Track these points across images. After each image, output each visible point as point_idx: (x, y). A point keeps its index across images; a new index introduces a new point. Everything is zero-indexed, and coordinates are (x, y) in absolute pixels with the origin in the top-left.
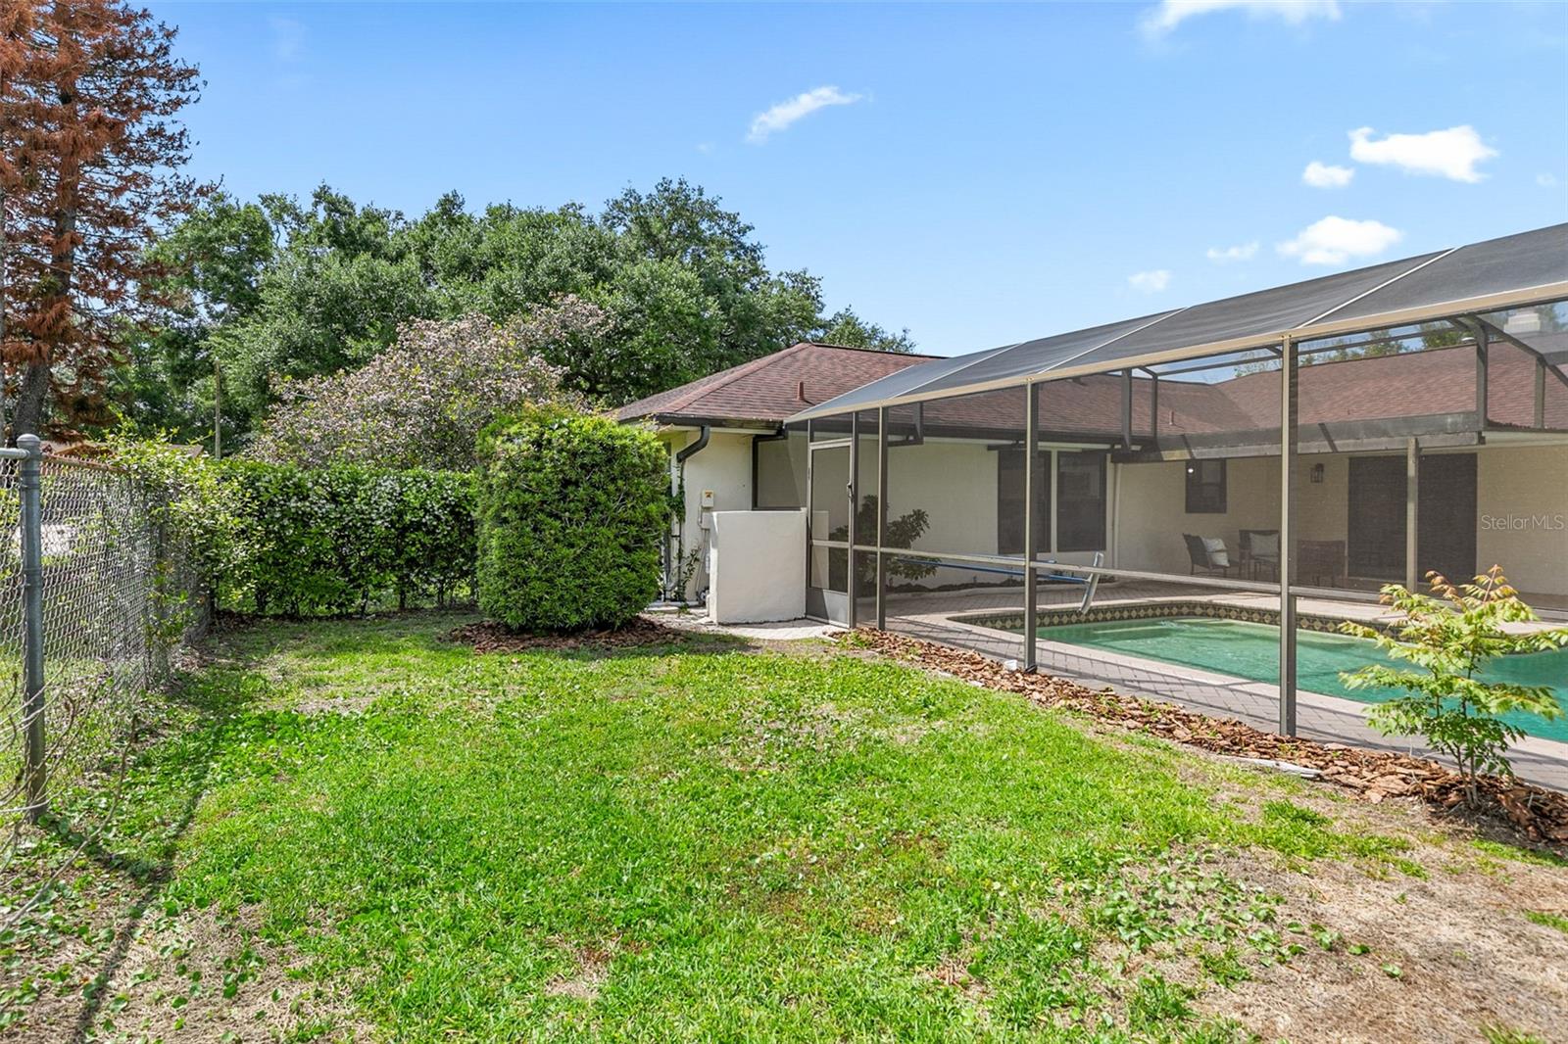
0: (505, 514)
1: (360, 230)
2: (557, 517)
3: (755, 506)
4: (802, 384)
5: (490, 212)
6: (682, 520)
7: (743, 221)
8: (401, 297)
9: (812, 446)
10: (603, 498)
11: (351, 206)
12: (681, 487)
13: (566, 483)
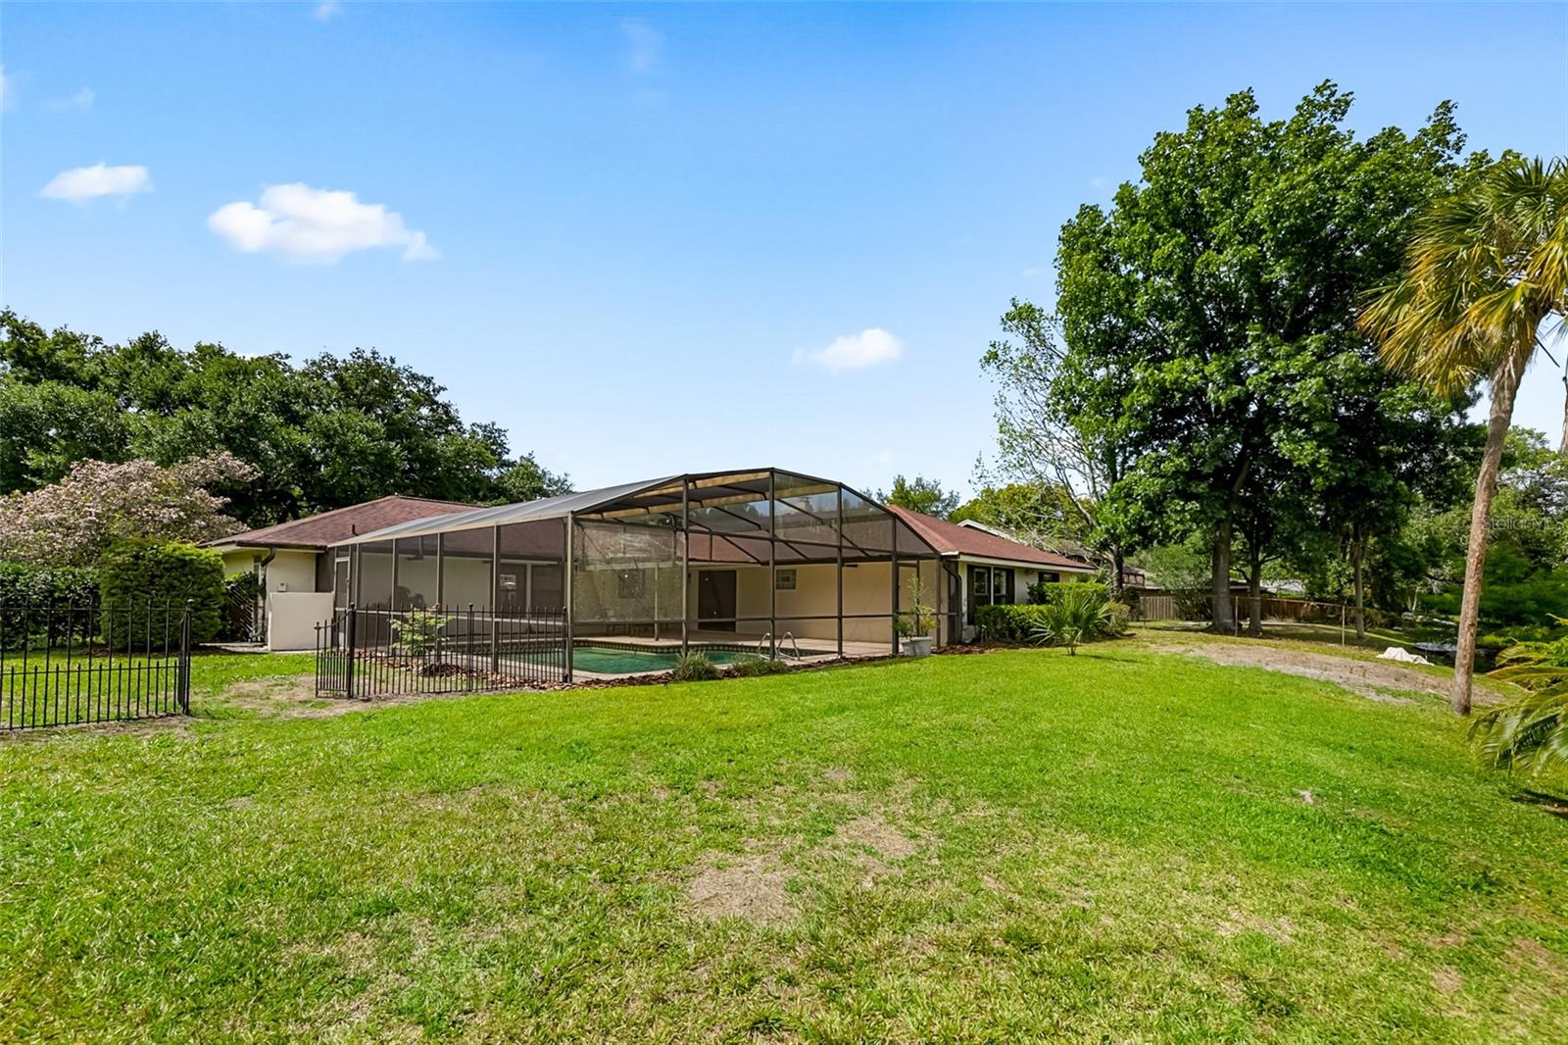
0: (114, 591)
1: (48, 355)
2: (147, 593)
3: (317, 591)
4: (354, 526)
5: (199, 348)
6: (264, 598)
7: (438, 382)
8: (90, 420)
9: (337, 560)
10: (178, 584)
11: (40, 332)
12: (264, 580)
13: (153, 576)
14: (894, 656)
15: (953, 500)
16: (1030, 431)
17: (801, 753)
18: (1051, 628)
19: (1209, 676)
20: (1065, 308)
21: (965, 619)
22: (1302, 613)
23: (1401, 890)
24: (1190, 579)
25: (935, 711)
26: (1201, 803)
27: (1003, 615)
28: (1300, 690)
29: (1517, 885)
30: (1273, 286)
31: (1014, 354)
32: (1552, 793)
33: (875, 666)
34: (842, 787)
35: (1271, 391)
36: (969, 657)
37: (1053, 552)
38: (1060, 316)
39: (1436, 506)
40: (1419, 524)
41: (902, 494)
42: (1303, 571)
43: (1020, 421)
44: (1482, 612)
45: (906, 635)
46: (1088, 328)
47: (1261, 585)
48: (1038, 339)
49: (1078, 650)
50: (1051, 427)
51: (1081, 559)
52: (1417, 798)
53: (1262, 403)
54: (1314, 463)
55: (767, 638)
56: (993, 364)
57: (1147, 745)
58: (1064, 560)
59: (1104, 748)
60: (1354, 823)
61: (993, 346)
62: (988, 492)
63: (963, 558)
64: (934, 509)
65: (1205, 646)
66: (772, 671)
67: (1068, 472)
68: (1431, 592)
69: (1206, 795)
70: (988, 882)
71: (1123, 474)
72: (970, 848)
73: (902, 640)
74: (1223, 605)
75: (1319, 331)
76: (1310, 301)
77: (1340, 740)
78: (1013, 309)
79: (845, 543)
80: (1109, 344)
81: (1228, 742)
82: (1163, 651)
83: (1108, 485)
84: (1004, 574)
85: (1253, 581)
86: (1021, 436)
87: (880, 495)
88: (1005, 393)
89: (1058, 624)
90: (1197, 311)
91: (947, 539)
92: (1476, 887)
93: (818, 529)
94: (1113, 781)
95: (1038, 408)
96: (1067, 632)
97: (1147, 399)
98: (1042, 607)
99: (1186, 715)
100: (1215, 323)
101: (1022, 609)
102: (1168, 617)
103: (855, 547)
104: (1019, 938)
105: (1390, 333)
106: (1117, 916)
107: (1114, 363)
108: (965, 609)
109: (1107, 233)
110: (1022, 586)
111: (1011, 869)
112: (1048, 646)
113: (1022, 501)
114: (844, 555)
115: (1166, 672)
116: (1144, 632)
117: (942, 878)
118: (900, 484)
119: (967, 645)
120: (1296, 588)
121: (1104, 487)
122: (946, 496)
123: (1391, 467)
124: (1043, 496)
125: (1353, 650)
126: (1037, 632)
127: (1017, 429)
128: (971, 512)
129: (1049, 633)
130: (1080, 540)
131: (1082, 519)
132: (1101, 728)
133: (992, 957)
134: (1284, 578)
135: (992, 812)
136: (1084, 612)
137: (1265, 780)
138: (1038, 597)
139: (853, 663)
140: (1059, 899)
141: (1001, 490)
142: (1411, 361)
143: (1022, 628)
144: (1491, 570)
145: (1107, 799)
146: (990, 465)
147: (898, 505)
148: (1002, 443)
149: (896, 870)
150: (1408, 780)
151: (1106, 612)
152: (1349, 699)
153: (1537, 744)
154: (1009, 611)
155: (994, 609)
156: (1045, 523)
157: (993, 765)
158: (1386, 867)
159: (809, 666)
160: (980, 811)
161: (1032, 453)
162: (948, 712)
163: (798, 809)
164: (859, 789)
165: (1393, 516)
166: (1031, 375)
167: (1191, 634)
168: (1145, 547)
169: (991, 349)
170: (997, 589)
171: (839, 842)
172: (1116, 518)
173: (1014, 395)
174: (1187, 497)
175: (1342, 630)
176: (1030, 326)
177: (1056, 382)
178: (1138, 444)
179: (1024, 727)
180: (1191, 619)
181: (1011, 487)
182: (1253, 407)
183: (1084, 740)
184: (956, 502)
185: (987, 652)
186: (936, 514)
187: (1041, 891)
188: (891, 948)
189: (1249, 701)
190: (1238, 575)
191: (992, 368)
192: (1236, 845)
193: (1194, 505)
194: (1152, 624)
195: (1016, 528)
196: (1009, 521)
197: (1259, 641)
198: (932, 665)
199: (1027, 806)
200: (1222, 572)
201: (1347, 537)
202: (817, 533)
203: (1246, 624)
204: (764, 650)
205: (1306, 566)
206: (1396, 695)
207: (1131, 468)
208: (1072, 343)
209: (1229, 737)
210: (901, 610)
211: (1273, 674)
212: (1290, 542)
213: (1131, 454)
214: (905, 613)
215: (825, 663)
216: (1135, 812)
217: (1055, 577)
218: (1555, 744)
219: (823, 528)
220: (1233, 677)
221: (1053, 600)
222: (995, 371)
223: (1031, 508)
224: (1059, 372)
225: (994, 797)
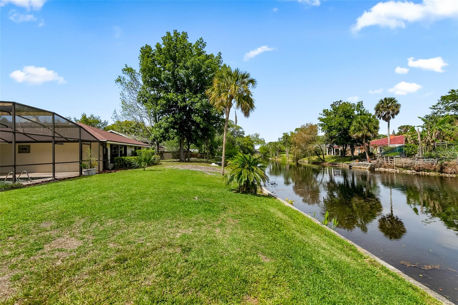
14: (80, 176)
15: (106, 123)
16: (132, 105)
17: (27, 220)
18: (138, 163)
19: (178, 173)
20: (142, 71)
21: (109, 162)
22: (198, 156)
23: (212, 214)
24: (175, 149)
25: (95, 193)
26: (174, 205)
27: (123, 160)
28: (196, 174)
29: (229, 208)
30: (191, 81)
31: (127, 81)
32: (234, 189)
33: (71, 180)
34: (49, 229)
35: (191, 105)
36: (110, 174)
37: (139, 141)
38: (140, 73)
39: (220, 134)
40: (217, 137)
41: (85, 120)
42: (198, 147)
43: (129, 102)
44: (225, 155)
45: (85, 168)
46: (149, 79)
47: (190, 150)
48: (134, 79)
49: (146, 169)
50: (138, 105)
51: (147, 143)
52: (215, 194)
53: (189, 108)
54: (200, 121)
55: (11, 174)
56: (119, 83)
57: (162, 193)
58: (142, 143)
59: (151, 195)
60: (204, 202)
61: (120, 77)
62: (119, 122)
63: (108, 142)
64: (98, 126)
65: (178, 165)
66: (13, 188)
67: (144, 118)
68: (219, 151)
69: (176, 203)
70: (111, 245)
71: (158, 121)
72: (105, 236)
73: (84, 170)
74: (182, 155)
75: (200, 94)
76: (198, 86)
77: (203, 184)
78: (126, 68)
79: (56, 135)
80: (154, 85)
81: (181, 188)
82: (168, 167)
83: (155, 123)
84: (123, 147)
85: (188, 149)
86: (129, 106)
87: (75, 119)
88: (124, 92)
89: (140, 162)
90: (175, 82)
91: (103, 136)
92: (223, 210)
93: (42, 129)
94: (153, 204)
95: (134, 99)
96: (143, 164)
97: (164, 102)
98: (135, 157)
99: (172, 183)
100: (179, 86)
101: (129, 158)
102: (170, 158)
103: (62, 137)
104: (120, 259)
105: (211, 96)
106: (151, 242)
107: (156, 90)
108: (109, 158)
109: (154, 55)
110: (129, 151)
111: (119, 238)
112: (137, 168)
113: (129, 125)
114: (55, 140)
115: (168, 173)
116: (164, 163)
117: (93, 250)
118: (84, 117)
119: (110, 170)
120: (197, 151)
121: (154, 124)
122: (103, 121)
123: (212, 125)
124: (136, 125)
125: (206, 164)
126: (134, 165)
127: (128, 104)
128: (112, 127)
129: (137, 164)
130: (147, 138)
131: (148, 132)
132: (151, 190)
133: (110, 269)
134: (194, 149)
135: (114, 222)
136: (147, 158)
137: (188, 196)
138: (134, 154)
139: (61, 180)
140: (134, 243)
141: (123, 122)
142: (214, 103)
143: (129, 164)
144: (227, 147)
145: (151, 209)
146: (119, 114)
147: (83, 123)
148: (123, 107)
149: (73, 253)
150: (214, 191)
151: (154, 158)
152: (205, 175)
153: (232, 180)
154: (125, 159)
155: (120, 158)
156: (137, 132)
157: (116, 207)
158: (210, 210)
159: (37, 184)
160: (110, 223)
161: (133, 112)
162: (100, 193)
163: (23, 244)
164: (57, 228)
165: (213, 135)
166: (132, 88)
167: (175, 162)
168: (165, 141)
169: (119, 78)
170: (121, 152)
171: (45, 251)
172: (157, 133)
173: (126, 93)
174: (174, 128)
175: (205, 160)
176: (132, 74)
177: (140, 92)
178: (163, 113)
179: (127, 194)
180: (176, 159)
181: (126, 121)
182: (188, 108)
183: (146, 194)
184: (107, 124)
185: (117, 172)
186: (99, 127)
187: (129, 242)
188: (67, 284)
189: (186, 178)
190: (185, 147)
191: (119, 84)
192: (181, 213)
193: (175, 131)
194: (166, 161)
195: (128, 133)
196: (125, 131)
197: (189, 163)
198: (95, 178)
199: (126, 217)
200: (182, 147)
201: (205, 140)
202: (41, 131)
203: (187, 160)
204: (9, 179)
205: (198, 146)
206: (213, 173)
207: (160, 119)
208: (144, 82)
209: (182, 187)
210: (83, 159)
211: (191, 171)
212: (195, 140)
213: (161, 115)
214: (85, 161)
215: (46, 181)
216: (158, 211)
217: (140, 148)
218: (234, 180)
219: (45, 129)
220: (183, 172)
221: (139, 155)
222: (120, 85)
223: (132, 128)
224: (140, 90)
225: (114, 218)
